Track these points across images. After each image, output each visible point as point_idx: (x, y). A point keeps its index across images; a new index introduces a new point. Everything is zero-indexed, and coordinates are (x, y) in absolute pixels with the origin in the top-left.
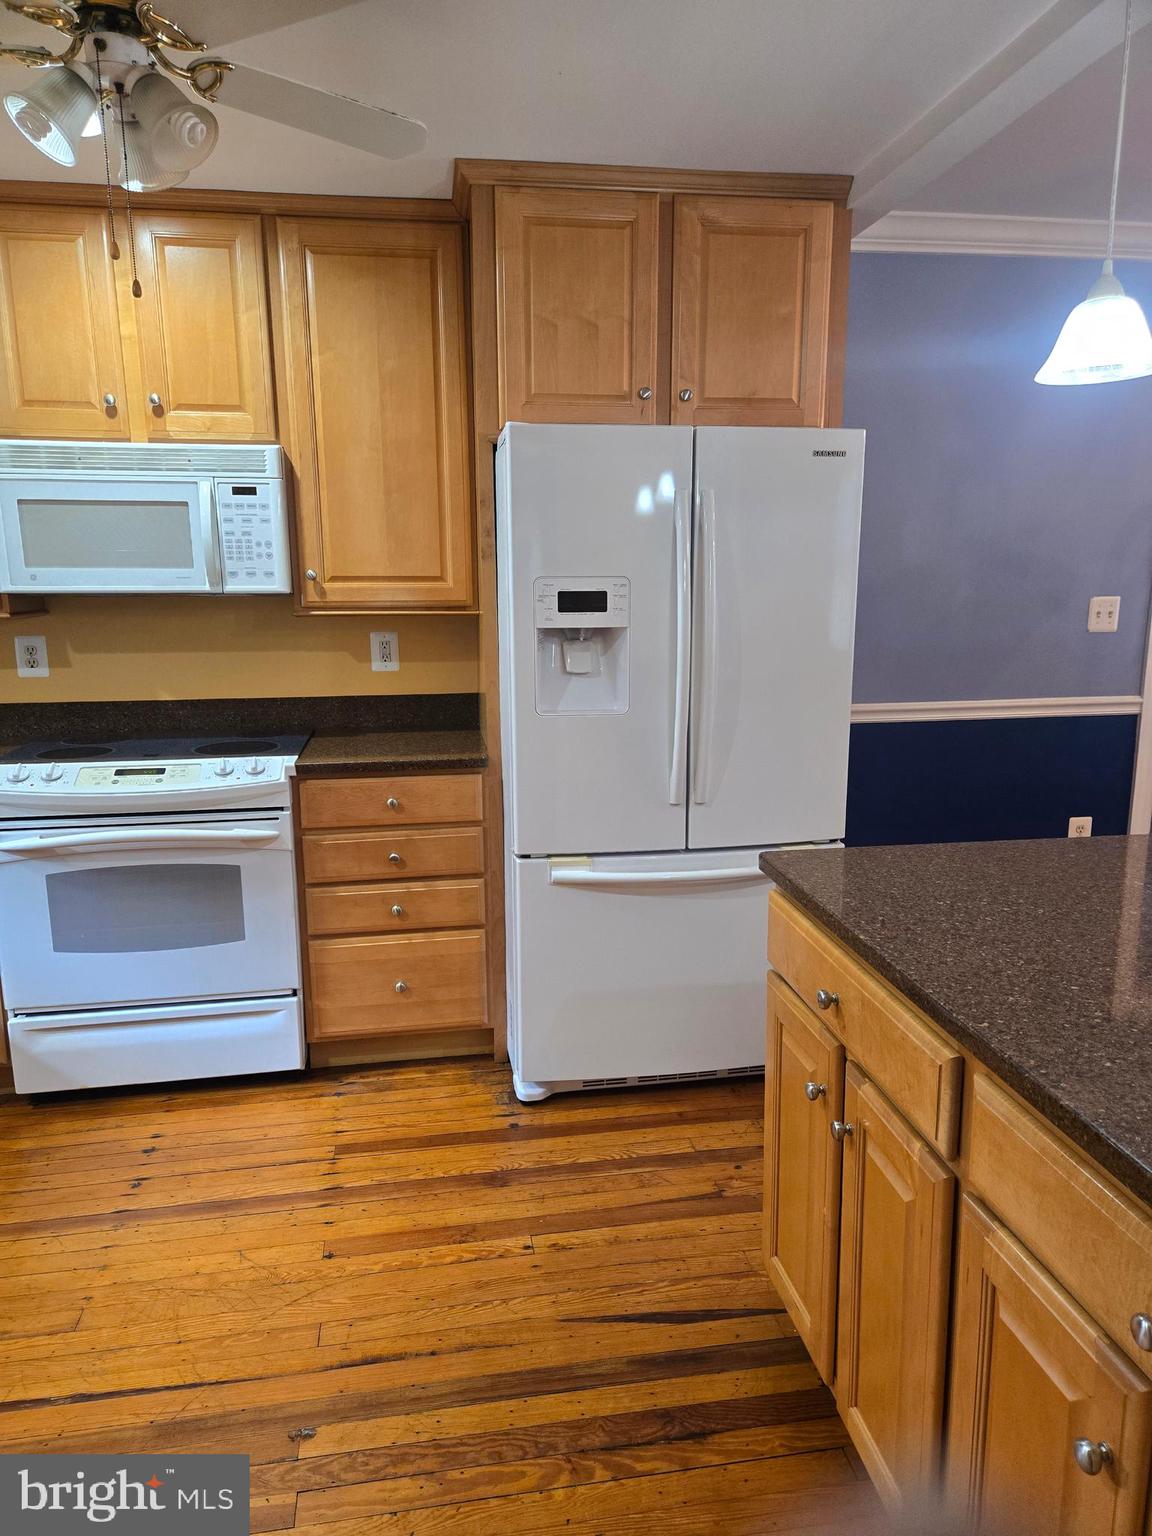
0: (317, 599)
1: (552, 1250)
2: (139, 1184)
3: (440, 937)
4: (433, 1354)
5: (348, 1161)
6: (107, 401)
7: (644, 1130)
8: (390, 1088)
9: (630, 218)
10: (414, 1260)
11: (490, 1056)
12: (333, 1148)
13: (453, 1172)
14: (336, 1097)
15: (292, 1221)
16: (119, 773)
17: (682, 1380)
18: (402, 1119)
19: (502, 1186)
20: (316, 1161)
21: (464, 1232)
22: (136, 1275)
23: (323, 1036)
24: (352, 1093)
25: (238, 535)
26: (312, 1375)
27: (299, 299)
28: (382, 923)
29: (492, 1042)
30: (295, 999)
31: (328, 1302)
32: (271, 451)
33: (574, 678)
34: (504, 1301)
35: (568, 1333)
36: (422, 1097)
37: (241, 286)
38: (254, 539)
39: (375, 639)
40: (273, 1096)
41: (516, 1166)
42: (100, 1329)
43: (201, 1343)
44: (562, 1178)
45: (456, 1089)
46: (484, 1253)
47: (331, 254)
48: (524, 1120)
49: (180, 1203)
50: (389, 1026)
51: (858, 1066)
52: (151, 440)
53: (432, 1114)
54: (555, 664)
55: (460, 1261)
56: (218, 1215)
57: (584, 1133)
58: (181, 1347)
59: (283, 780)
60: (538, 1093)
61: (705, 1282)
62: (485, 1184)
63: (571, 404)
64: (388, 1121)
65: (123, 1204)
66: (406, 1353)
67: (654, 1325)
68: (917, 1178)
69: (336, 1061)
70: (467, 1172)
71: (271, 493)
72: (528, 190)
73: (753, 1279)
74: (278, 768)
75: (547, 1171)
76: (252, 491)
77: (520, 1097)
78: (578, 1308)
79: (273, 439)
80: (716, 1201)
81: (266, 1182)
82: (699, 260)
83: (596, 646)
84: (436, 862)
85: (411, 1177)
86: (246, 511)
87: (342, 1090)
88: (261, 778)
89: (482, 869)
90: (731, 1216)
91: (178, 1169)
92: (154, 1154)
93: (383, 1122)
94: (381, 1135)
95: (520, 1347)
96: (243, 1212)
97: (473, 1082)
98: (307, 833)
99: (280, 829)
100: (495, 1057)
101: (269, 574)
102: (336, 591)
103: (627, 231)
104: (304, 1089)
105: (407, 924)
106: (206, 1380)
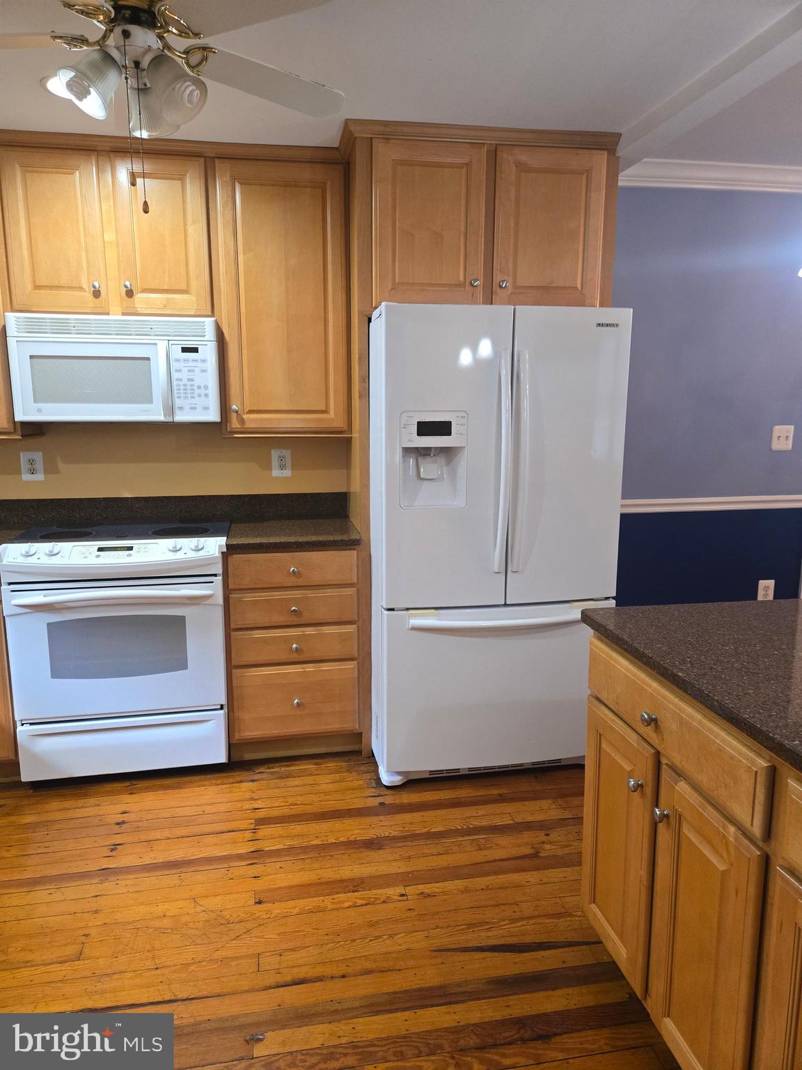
0: (239, 427)
1: (421, 897)
2: (116, 849)
3: (325, 667)
4: (343, 976)
5: (265, 831)
6: (94, 287)
7: (476, 807)
8: (289, 776)
9: (465, 161)
10: (321, 904)
11: (359, 752)
12: (253, 821)
13: (341, 839)
14: (251, 783)
15: (230, 876)
16: (100, 549)
17: (526, 995)
18: (300, 800)
19: (378, 849)
20: (242, 830)
21: (355, 884)
22: (119, 917)
23: (241, 738)
24: (263, 780)
25: (185, 381)
26: (256, 993)
27: (229, 216)
28: (284, 657)
29: (361, 743)
30: (222, 712)
31: (262, 937)
32: (209, 323)
33: (426, 482)
34: (391, 936)
35: (440, 960)
36: (313, 782)
37: (189, 207)
38: (196, 383)
39: (275, 454)
40: (207, 783)
41: (387, 834)
42: (98, 958)
43: (173, 968)
44: (422, 843)
45: (337, 776)
46: (371, 900)
47: (252, 184)
48: (389, 799)
49: (148, 862)
50: (289, 731)
51: (673, 768)
52: (124, 314)
53: (321, 795)
54: (412, 472)
55: (355, 906)
56: (175, 871)
57: (432, 809)
58: (158, 972)
59: (217, 554)
60: (397, 780)
61: (533, 921)
62: (366, 848)
63: (422, 290)
64: (291, 800)
65: (106, 864)
66: (323, 977)
67: (502, 954)
68: (733, 852)
69: (248, 756)
70: (352, 838)
71: (209, 352)
72: (395, 142)
73: (569, 919)
74: (214, 545)
75: (411, 838)
76: (195, 350)
77: (385, 782)
78: (446, 942)
79: (210, 314)
80: (534, 860)
81: (207, 846)
82: (513, 190)
83: (441, 460)
84: (322, 613)
85: (311, 843)
86: (191, 364)
87: (256, 777)
88: (201, 553)
89: (356, 619)
90: (546, 871)
91: (143, 837)
92: (125, 826)
93: (287, 802)
94: (286, 811)
95: (407, 971)
96: (193, 869)
97: (349, 771)
98: (232, 592)
99: (214, 589)
100: (363, 753)
101: (206, 408)
102: (252, 420)
103: (464, 170)
104: (230, 777)
105: (302, 658)
106: (180, 997)
